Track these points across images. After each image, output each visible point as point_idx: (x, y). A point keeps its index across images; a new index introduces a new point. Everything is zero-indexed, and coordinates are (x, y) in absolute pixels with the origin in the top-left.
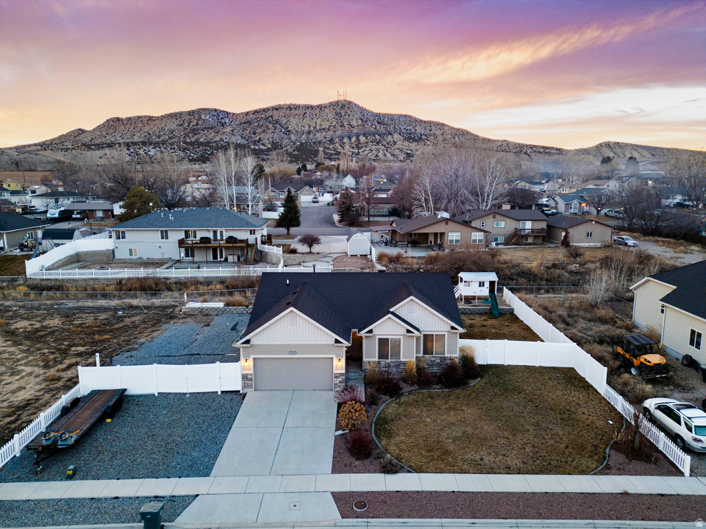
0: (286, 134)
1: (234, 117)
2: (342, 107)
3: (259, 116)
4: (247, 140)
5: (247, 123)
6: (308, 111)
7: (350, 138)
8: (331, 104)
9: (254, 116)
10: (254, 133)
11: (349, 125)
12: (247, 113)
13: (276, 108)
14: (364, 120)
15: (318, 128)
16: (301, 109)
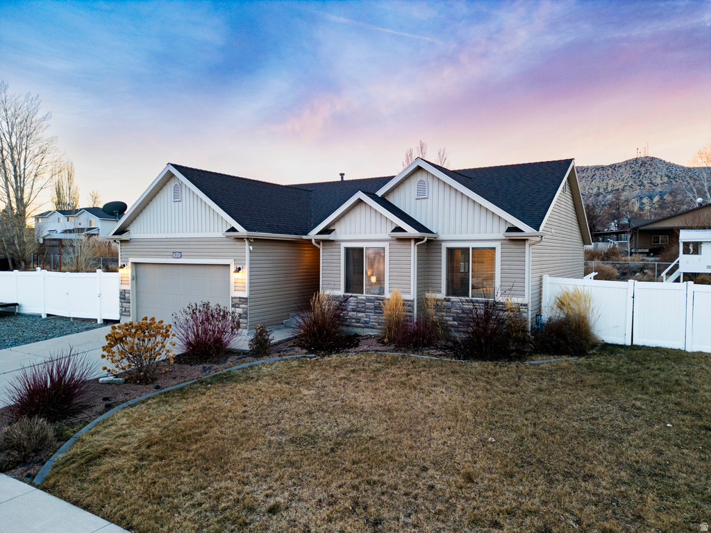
2: (641, 165)
6: (598, 173)
7: (651, 198)
8: (627, 163)
11: (651, 183)
14: (672, 176)
15: (609, 189)
16: (589, 171)
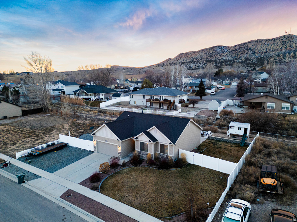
0: (253, 54)
1: (229, 48)
2: (286, 38)
3: (241, 47)
4: (234, 58)
5: (234, 50)
6: (267, 42)
7: (289, 53)
8: (280, 37)
9: (239, 47)
10: (237, 55)
11: (290, 47)
12: (235, 46)
13: (250, 42)
15: (271, 50)
16: (263, 41)
